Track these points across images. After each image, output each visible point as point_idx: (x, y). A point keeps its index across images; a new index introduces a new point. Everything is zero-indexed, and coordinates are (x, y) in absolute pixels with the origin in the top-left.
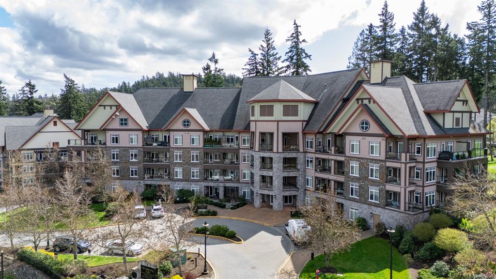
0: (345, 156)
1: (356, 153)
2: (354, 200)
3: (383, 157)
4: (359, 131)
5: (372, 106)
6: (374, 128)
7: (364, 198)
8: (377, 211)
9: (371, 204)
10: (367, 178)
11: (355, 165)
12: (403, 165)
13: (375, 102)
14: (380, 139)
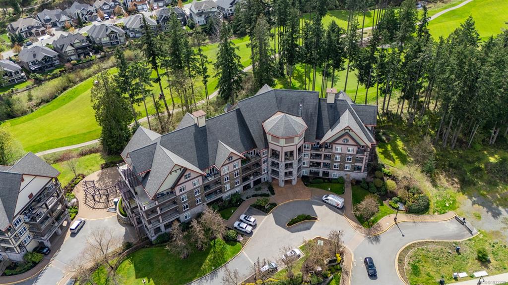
0: (332, 153)
1: (339, 151)
2: (336, 170)
3: (355, 153)
4: (343, 143)
5: (350, 133)
6: (351, 142)
7: (342, 168)
8: (349, 173)
9: (346, 171)
10: (344, 161)
11: (338, 156)
12: (365, 157)
13: (352, 131)
14: (354, 147)
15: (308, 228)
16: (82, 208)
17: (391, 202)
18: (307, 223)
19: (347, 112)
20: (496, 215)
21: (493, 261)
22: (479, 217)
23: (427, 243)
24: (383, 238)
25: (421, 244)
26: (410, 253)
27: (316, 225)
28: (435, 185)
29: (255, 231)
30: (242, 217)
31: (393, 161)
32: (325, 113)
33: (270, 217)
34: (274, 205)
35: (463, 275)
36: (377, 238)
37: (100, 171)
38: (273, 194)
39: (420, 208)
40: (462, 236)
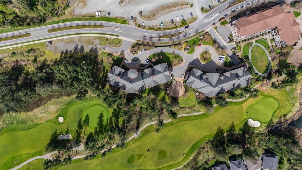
15: (135, 58)
16: (182, 83)
17: (114, 59)
18: (134, 59)
19: (116, 74)
20: (96, 48)
21: (105, 39)
22: (100, 49)
23: (114, 47)
24: (121, 51)
25: (115, 47)
26: (118, 46)
27: (132, 58)
28: (103, 59)
29: (145, 60)
30: (147, 64)
31: (107, 69)
32: (121, 76)
33: (141, 63)
34: (140, 66)
35: (112, 39)
36: (122, 51)
37: (179, 96)
38: (139, 69)
39: (110, 55)
40: (107, 46)
